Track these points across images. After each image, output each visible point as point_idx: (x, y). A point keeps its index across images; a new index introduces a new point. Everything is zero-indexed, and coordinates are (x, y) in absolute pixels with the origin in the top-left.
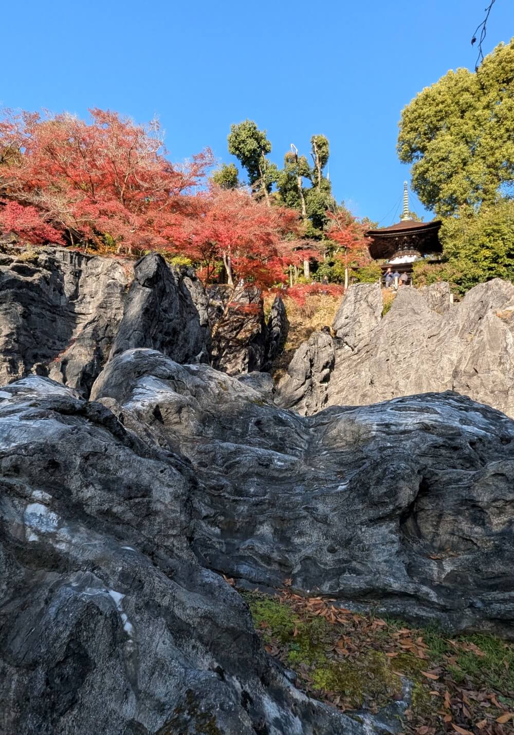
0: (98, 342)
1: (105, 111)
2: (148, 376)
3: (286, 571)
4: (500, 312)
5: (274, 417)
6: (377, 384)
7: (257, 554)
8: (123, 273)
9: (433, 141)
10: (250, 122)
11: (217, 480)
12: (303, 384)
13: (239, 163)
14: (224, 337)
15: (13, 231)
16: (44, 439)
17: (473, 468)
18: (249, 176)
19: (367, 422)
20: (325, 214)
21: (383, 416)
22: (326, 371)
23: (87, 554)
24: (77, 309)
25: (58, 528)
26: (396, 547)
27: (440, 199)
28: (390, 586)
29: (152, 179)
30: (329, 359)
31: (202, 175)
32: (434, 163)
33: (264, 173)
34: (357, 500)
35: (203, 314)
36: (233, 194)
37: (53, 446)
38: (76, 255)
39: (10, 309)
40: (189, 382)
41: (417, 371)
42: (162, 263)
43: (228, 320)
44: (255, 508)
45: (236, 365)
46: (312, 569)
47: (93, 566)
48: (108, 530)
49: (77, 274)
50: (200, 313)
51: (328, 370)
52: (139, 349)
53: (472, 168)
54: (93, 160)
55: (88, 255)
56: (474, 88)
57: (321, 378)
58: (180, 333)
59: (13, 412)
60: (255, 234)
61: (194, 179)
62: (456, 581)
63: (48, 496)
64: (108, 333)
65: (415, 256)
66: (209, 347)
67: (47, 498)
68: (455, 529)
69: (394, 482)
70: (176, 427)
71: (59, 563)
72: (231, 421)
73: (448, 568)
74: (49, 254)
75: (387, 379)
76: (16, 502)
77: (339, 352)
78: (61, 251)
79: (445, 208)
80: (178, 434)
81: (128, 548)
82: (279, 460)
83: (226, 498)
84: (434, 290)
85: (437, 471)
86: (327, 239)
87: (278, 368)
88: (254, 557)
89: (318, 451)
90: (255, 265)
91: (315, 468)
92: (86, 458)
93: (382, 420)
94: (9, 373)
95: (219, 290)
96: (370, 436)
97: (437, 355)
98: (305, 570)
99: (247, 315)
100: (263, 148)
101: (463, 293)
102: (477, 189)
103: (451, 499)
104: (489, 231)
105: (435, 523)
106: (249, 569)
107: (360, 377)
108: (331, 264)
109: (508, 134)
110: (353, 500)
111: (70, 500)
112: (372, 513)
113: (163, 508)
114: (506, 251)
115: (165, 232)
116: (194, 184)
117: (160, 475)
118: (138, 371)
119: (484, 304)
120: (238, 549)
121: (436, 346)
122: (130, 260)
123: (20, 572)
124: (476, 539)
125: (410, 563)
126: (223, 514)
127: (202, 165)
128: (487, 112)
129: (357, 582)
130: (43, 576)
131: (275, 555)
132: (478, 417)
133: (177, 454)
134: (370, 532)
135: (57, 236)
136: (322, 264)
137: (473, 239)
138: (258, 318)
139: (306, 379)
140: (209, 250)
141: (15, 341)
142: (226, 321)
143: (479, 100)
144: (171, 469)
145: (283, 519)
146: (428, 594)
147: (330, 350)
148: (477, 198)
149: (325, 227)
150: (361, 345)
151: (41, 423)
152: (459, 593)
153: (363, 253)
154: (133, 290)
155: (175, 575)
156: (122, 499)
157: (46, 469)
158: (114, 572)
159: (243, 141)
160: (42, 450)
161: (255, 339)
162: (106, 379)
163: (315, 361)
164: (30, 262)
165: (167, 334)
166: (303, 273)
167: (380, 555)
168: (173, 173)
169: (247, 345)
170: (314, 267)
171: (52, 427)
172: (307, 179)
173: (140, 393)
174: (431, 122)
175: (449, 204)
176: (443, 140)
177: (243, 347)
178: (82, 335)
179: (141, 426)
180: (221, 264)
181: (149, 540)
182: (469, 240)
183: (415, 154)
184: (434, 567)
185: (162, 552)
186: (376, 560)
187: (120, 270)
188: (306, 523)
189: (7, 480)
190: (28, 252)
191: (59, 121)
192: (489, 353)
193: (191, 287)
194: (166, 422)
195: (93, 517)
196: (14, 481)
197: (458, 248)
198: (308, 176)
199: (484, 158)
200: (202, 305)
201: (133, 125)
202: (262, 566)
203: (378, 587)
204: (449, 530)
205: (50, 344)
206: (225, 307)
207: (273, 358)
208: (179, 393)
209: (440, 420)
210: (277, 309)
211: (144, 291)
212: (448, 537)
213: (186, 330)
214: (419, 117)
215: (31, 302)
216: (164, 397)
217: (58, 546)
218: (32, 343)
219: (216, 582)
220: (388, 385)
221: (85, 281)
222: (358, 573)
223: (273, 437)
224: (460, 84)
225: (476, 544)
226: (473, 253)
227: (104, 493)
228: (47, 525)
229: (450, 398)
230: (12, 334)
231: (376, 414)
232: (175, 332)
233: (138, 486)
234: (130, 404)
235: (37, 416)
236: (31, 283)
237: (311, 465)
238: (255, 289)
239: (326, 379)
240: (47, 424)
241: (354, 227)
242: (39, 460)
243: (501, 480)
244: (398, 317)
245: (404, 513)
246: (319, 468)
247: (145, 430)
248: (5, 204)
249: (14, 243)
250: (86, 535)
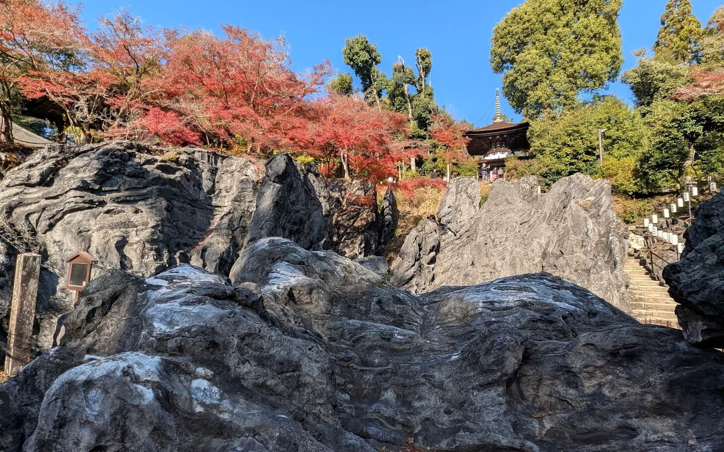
0: (233, 231)
1: (235, 27)
2: (281, 262)
3: (408, 431)
4: (581, 202)
5: (393, 296)
6: (477, 265)
7: (382, 416)
8: (255, 170)
9: (521, 54)
10: (362, 36)
11: (346, 353)
12: (413, 266)
13: (353, 72)
14: (342, 225)
15: (156, 134)
16: (204, 322)
17: (566, 339)
18: (362, 83)
19: (474, 300)
20: (429, 117)
21: (488, 295)
22: (433, 254)
23: (247, 422)
24: (214, 203)
25: (221, 400)
26: (504, 408)
27: (527, 104)
28: (500, 442)
29: (278, 87)
30: (435, 244)
31: (322, 83)
32: (522, 73)
33: (375, 81)
34: (468, 368)
35: (325, 206)
36: (349, 99)
37: (213, 329)
38: (213, 155)
39: (155, 203)
40: (317, 267)
41: (511, 253)
42: (290, 161)
43: (346, 210)
44: (379, 376)
45: (353, 249)
46: (431, 429)
47: (254, 432)
48: (263, 401)
49: (214, 172)
50: (323, 204)
51: (434, 253)
52: (272, 238)
53: (554, 78)
54: (226, 71)
55: (223, 155)
56: (556, 9)
57: (428, 261)
58: (305, 222)
59: (173, 298)
60: (370, 136)
61: (315, 87)
62: (555, 436)
63: (210, 373)
64: (242, 224)
65: (507, 153)
66: (330, 235)
67: (209, 374)
68: (553, 391)
69: (501, 352)
70: (307, 307)
71: (223, 430)
72: (356, 301)
73: (548, 426)
74: (189, 154)
75: (485, 261)
76: (182, 378)
77: (443, 237)
78: (199, 152)
79: (532, 112)
80: (309, 313)
81: (283, 416)
82: (399, 334)
83: (354, 368)
84: (524, 182)
85: (536, 342)
86: (430, 138)
87: (390, 251)
88: (380, 419)
89: (432, 326)
90: (370, 162)
91: (430, 340)
92: (242, 339)
93: (488, 298)
94: (156, 260)
95: (337, 184)
96: (477, 312)
97: (528, 239)
98: (425, 429)
99: (362, 205)
100: (374, 59)
101: (548, 185)
102: (559, 95)
103: (549, 366)
104: (570, 131)
105: (535, 387)
106: (376, 430)
107: (462, 259)
108: (435, 160)
109: (584, 49)
110: (465, 368)
111: (230, 376)
112: (482, 379)
113: (311, 381)
114: (585, 148)
115: (291, 134)
116: (315, 91)
117: (309, 352)
118: (272, 258)
119: (567, 195)
120: (366, 413)
121: (527, 231)
122: (260, 158)
123: (189, 439)
124: (571, 400)
125: (516, 422)
126: (350, 383)
127: (322, 75)
128: (567, 30)
129: (471, 439)
130: (209, 442)
131: (399, 418)
132: (568, 294)
133: (310, 330)
134: (481, 396)
135: (195, 137)
136: (427, 160)
137: (556, 139)
138: (372, 208)
139: (416, 261)
140: (330, 150)
141: (160, 232)
142: (344, 211)
143: (559, 19)
144: (317, 346)
145: (404, 386)
146: (531, 448)
147: (436, 236)
148: (559, 103)
149: (429, 128)
150: (462, 231)
151: (200, 308)
152: (559, 447)
153: (462, 150)
154: (264, 185)
155: (323, 438)
156: (275, 374)
157: (208, 349)
158: (272, 437)
159: (357, 54)
160: (203, 332)
161: (370, 226)
162: (243, 265)
163: (423, 245)
164: (172, 161)
165: (294, 223)
166: (410, 168)
167: (490, 415)
168: (296, 81)
169: (364, 231)
170: (420, 163)
171: (210, 312)
172: (413, 86)
173: (275, 278)
174: (519, 38)
175: (536, 108)
176: (529, 54)
177: (359, 233)
178: (219, 225)
179: (279, 307)
180: (338, 160)
181: (299, 408)
182: (553, 139)
183: (505, 65)
184: (536, 424)
185: (310, 419)
186: (487, 419)
187: (252, 168)
188: (425, 388)
189: (174, 359)
190: (171, 152)
191: (196, 36)
192: (572, 237)
193: (314, 182)
194: (298, 303)
195: (250, 390)
196: (179, 359)
197: (543, 146)
198: (414, 83)
199: (564, 69)
200: (325, 197)
201: (262, 40)
202: (387, 427)
203: (489, 443)
204: (547, 392)
205: (191, 234)
206: (343, 198)
207: (385, 243)
208: (309, 276)
209: (536, 297)
210: (388, 200)
211: (274, 186)
212: (546, 398)
213: (310, 220)
214: (509, 33)
215: (174, 197)
216: (296, 281)
217: (221, 416)
218: (175, 233)
219: (358, 443)
220: (487, 266)
221: (221, 177)
222: (472, 431)
223: (393, 314)
224: (543, 5)
225: (571, 404)
226: (557, 151)
227: (259, 368)
228: (211, 397)
229: (543, 278)
230: (157, 226)
231: (481, 293)
232: (302, 222)
233: (290, 362)
234: (267, 287)
235: (195, 302)
236: (174, 180)
237: (426, 338)
238: (370, 183)
239: (433, 261)
240: (206, 309)
241: (454, 128)
242: (201, 341)
243: (591, 349)
244: (494, 206)
245: (510, 379)
246: (433, 341)
247: (283, 310)
248: (148, 110)
249: (158, 144)
250: (244, 406)
